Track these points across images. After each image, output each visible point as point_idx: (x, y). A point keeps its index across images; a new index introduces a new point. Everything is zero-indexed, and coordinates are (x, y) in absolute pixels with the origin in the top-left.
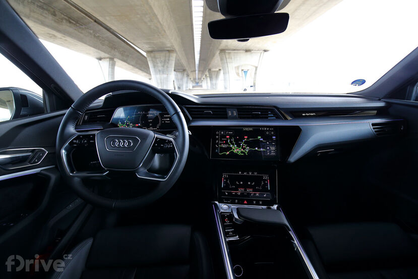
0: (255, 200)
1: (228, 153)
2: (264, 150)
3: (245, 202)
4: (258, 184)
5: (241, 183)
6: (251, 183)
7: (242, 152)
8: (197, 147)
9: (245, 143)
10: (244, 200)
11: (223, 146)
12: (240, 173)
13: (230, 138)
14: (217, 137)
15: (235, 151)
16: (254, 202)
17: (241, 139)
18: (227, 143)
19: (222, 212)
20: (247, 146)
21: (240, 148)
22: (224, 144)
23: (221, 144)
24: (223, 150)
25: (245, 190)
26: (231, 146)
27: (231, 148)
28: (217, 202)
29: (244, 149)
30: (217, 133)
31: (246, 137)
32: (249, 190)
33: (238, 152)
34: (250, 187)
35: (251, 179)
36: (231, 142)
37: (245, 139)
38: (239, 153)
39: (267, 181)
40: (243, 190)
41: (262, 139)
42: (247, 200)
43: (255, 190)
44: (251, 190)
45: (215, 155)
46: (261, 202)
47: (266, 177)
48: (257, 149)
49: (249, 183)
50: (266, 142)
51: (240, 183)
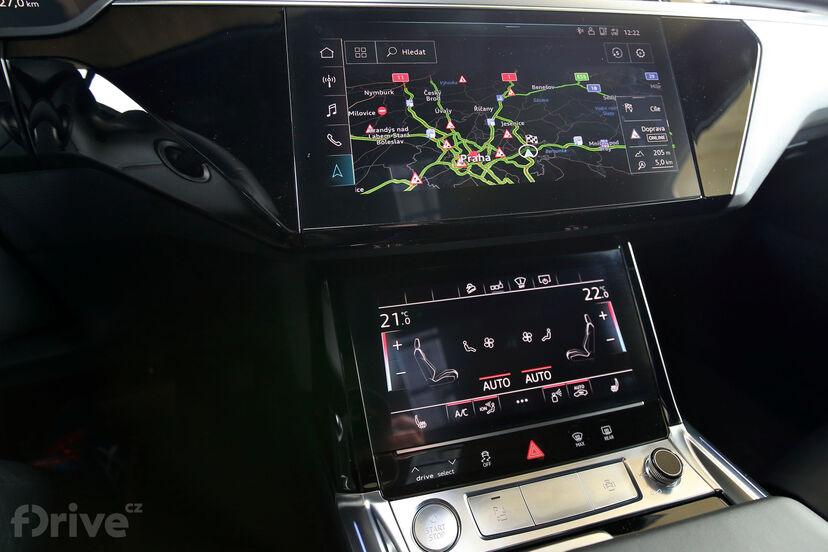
1: (416, 180)
2: (616, 145)
3: (535, 452)
4: (571, 335)
5: (489, 343)
6: (538, 334)
7: (501, 169)
8: (207, 174)
9: (511, 109)
11: (380, 140)
12: (470, 288)
13: (418, 87)
14: (329, 80)
15: (457, 165)
16: (578, 438)
17: (487, 90)
18: (396, 118)
20: (523, 132)
21: (488, 146)
22: (379, 123)
23: (359, 127)
24: (375, 162)
25: (518, 382)
26: (431, 133)
27: (431, 150)
29: (511, 147)
30: (326, 53)
31: (510, 77)
32: (537, 376)
33: (477, 170)
34: (537, 355)
36: (426, 110)
37: (504, 87)
38: (487, 175)
39: (606, 309)
40: (504, 381)
41: (595, 88)
42: (539, 439)
43: (562, 371)
44: (545, 373)
45: (330, 201)
46: (607, 431)
47: (594, 292)
48: (578, 141)
49: (527, 337)
50: (621, 102)
51: (479, 344)
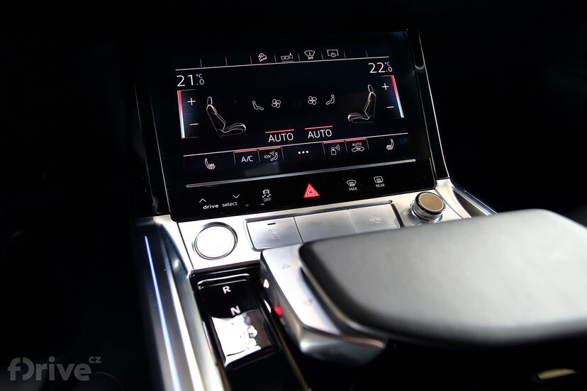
0: (350, 175)
3: (311, 192)
5: (276, 103)
10: (302, 183)
12: (262, 57)
16: (352, 184)
19: (198, 275)
25: (301, 136)
28: (159, 220)
32: (320, 134)
34: (319, 116)
35: (319, 79)
39: (389, 82)
40: (287, 135)
42: (316, 181)
43: (342, 129)
44: (326, 131)
46: (379, 180)
47: (379, 66)
49: (312, 100)
51: (266, 103)
